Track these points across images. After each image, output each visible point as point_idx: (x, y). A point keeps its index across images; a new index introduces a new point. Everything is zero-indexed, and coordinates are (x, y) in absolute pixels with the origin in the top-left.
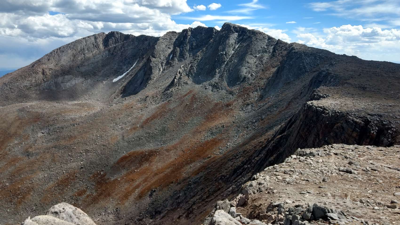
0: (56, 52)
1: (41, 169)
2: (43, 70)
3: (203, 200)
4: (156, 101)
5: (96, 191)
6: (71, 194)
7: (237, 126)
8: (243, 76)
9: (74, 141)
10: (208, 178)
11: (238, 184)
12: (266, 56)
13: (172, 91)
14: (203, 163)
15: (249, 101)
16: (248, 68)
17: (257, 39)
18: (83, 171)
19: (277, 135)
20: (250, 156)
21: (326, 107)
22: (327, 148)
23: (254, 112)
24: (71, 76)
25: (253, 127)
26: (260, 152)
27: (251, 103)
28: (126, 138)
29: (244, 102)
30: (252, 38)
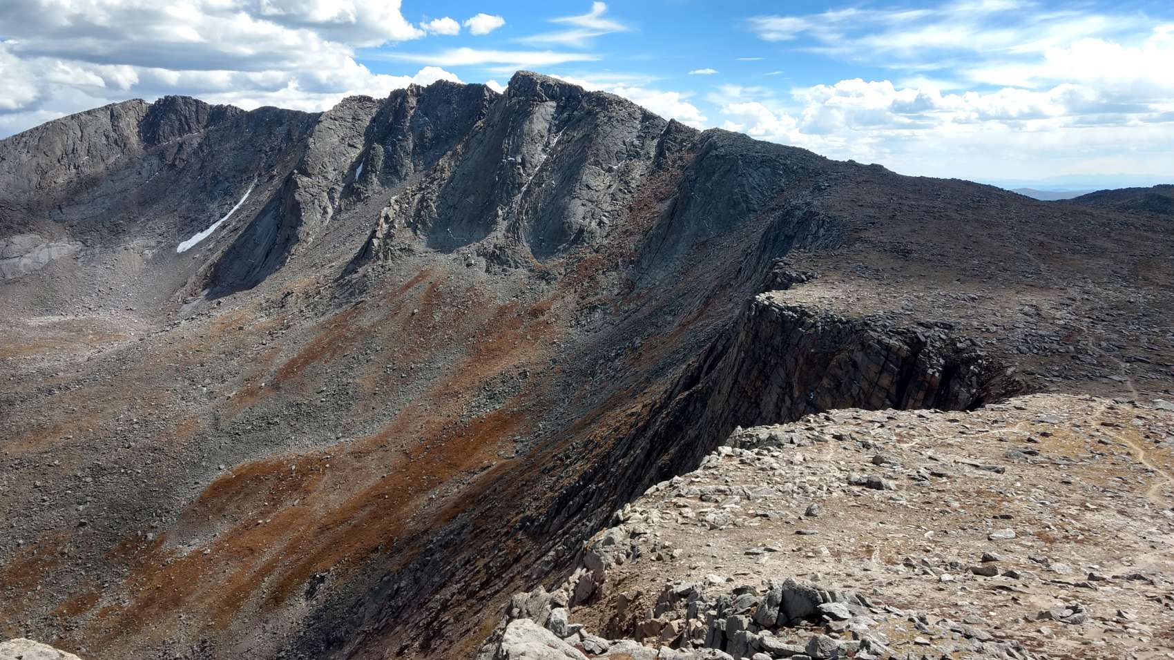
3: (472, 595)
4: (315, 307)
5: (132, 592)
6: (46, 609)
7: (564, 372)
8: (575, 227)
9: (51, 442)
10: (484, 527)
11: (573, 539)
12: (639, 170)
13: (365, 276)
14: (469, 484)
15: (596, 297)
16: (590, 204)
17: (610, 118)
18: (85, 534)
19: (676, 391)
20: (605, 456)
21: (809, 307)
22: (815, 421)
23: (610, 328)
24: (32, 236)
25: (608, 372)
26: (632, 443)
27: (602, 305)
28: (224, 424)
29: (580, 300)
30: (599, 116)
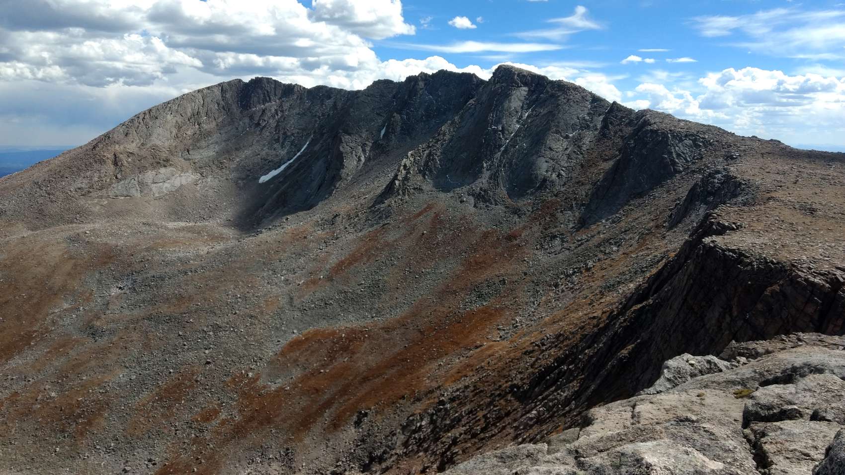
0: (141, 118)
1: (123, 364)
2: (115, 155)
3: (474, 436)
4: (355, 225)
5: (240, 411)
6: (187, 417)
7: (533, 282)
8: (540, 177)
9: (188, 307)
10: (482, 389)
12: (589, 138)
13: (389, 206)
14: (467, 357)
15: (555, 229)
16: (552, 161)
17: (568, 100)
18: (210, 370)
20: (573, 346)
21: (745, 250)
22: (790, 341)
23: (567, 252)
24: (171, 168)
25: (567, 285)
26: (595, 338)
27: (560, 235)
28: (296, 302)
29: (544, 230)
30: (559, 98)
